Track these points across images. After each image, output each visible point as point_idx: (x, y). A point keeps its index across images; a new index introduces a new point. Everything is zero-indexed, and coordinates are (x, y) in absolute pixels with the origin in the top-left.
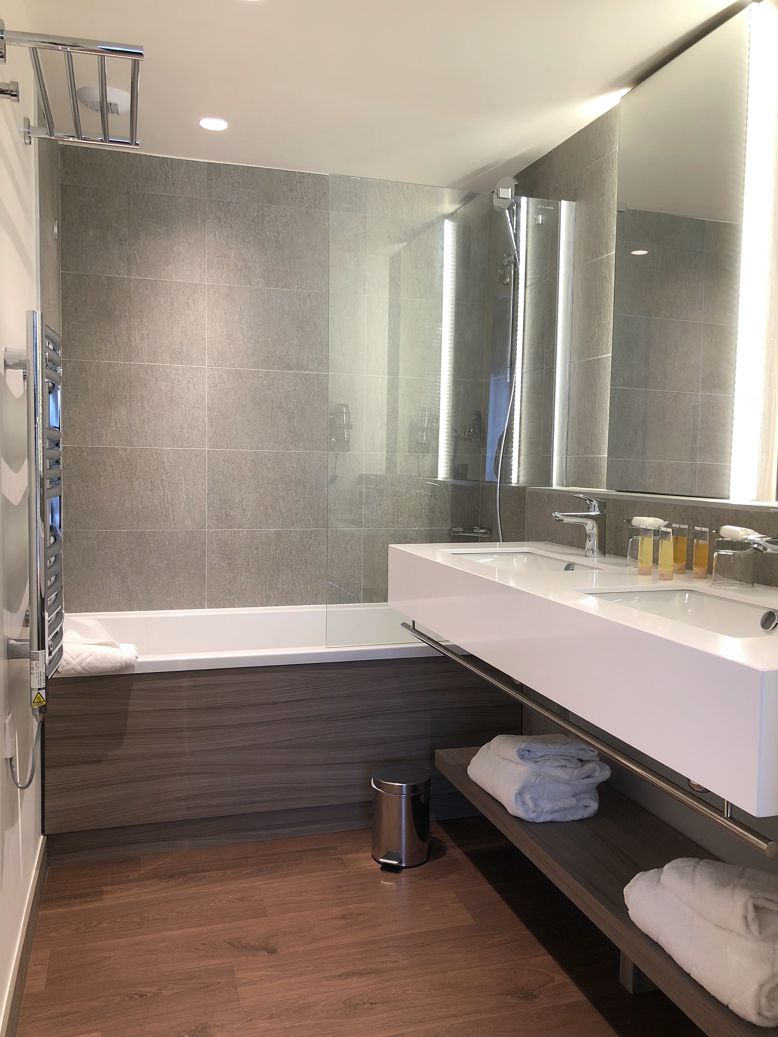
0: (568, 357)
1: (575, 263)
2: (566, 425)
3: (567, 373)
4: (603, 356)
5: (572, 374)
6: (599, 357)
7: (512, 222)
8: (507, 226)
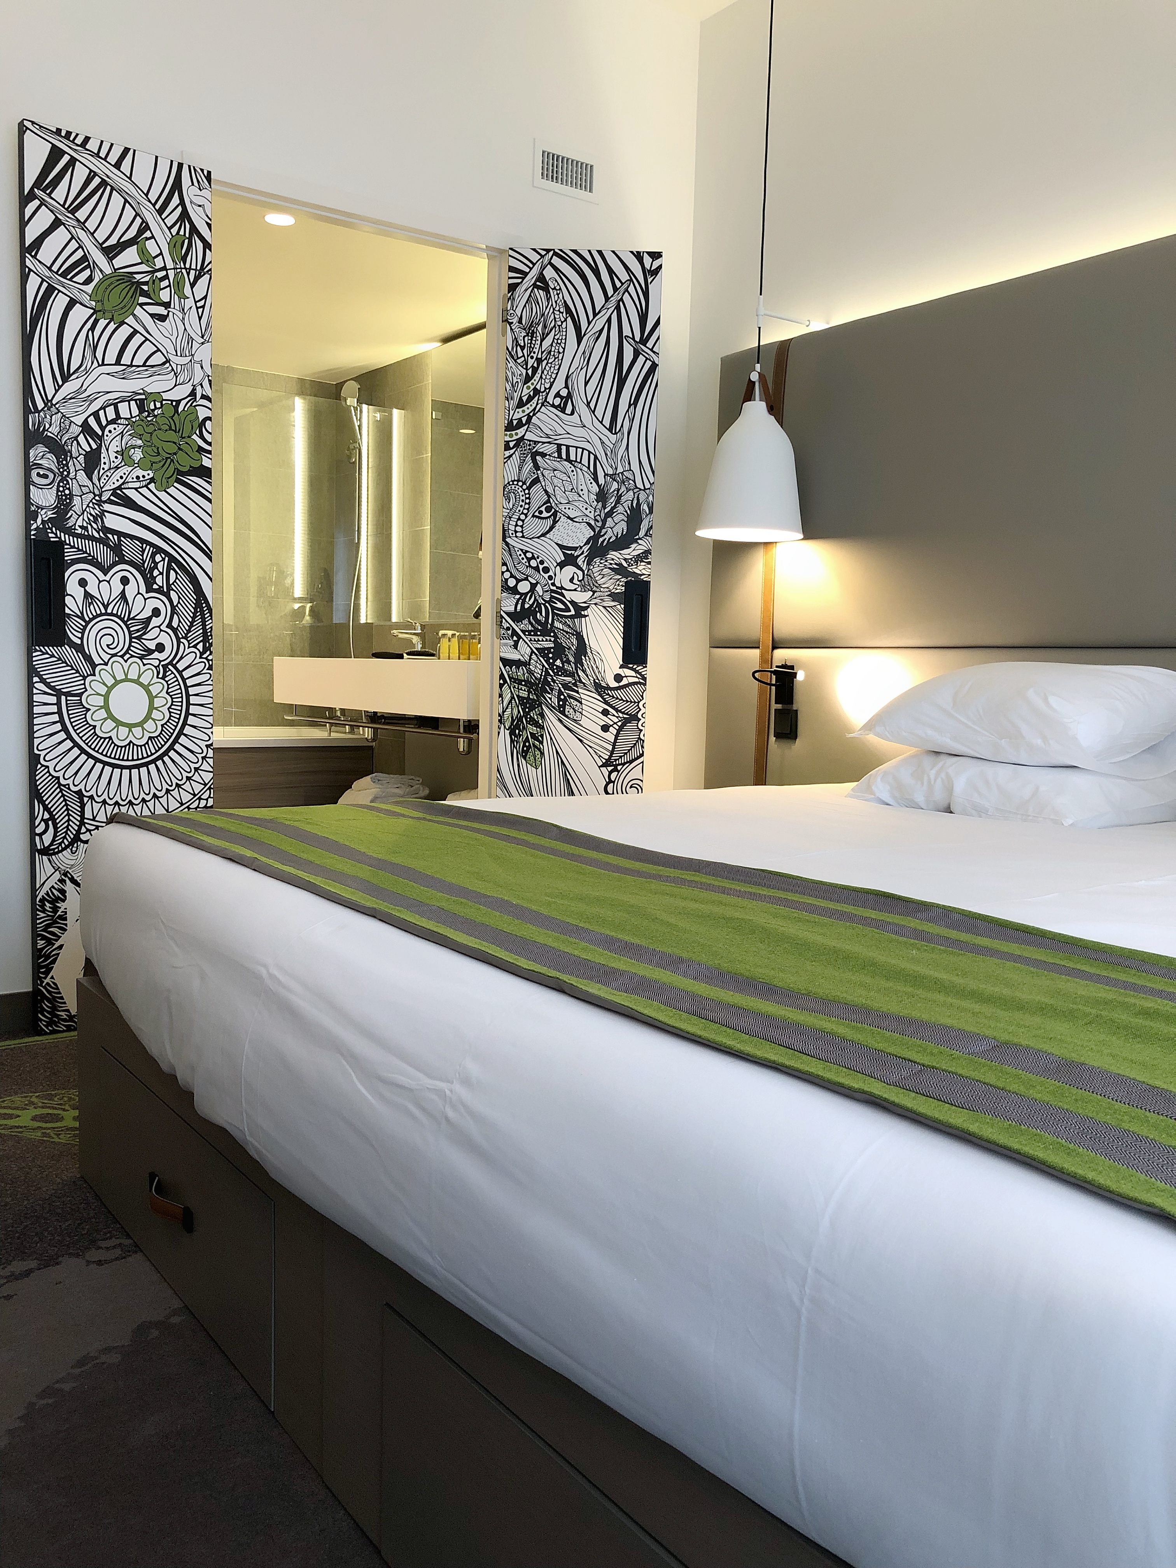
0: (402, 526)
1: (405, 457)
2: (401, 577)
3: (401, 538)
4: (425, 528)
5: (404, 539)
6: (423, 528)
7: (356, 415)
8: (352, 417)
